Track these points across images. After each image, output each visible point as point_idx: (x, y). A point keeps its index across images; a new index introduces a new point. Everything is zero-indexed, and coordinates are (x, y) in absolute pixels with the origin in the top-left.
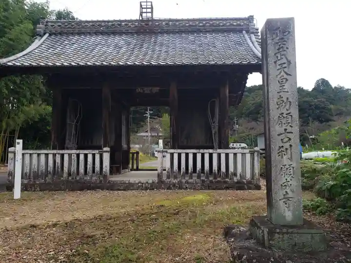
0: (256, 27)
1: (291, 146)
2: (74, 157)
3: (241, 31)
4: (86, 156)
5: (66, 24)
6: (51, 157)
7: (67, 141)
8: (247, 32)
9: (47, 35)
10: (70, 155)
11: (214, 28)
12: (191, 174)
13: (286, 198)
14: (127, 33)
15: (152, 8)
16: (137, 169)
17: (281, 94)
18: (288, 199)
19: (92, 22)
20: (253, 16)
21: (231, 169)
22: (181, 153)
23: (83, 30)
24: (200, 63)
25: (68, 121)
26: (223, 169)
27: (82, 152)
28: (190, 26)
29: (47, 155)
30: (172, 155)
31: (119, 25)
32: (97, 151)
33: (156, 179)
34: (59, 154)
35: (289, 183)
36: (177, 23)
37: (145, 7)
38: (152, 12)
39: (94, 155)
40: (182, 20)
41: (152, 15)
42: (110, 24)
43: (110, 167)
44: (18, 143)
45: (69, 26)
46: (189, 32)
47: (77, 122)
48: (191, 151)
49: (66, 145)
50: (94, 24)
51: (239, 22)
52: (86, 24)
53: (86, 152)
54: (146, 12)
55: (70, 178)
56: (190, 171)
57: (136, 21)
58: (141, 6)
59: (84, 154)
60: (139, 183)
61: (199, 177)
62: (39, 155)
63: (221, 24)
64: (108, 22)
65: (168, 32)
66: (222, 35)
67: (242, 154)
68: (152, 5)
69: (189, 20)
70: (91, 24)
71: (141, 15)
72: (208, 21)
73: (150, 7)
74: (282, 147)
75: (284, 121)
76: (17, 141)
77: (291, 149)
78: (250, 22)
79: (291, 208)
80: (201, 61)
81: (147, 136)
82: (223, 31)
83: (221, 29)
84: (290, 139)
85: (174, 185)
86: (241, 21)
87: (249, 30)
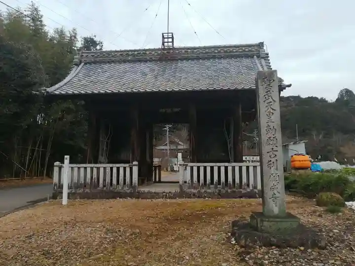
0: (266, 52)
1: (277, 160)
2: (108, 170)
3: (252, 57)
4: (118, 169)
5: (99, 54)
6: (89, 170)
7: (100, 157)
8: (258, 57)
9: (83, 64)
10: (105, 168)
11: (227, 54)
12: (209, 185)
13: (274, 197)
14: (151, 60)
15: (173, 38)
16: (160, 182)
17: (268, 124)
18: (276, 198)
19: (121, 51)
20: (263, 43)
21: (244, 180)
22: (199, 166)
23: (113, 59)
24: (215, 88)
25: (101, 139)
26: (237, 180)
27: (115, 166)
28: (206, 53)
29: (85, 168)
30: (192, 168)
31: (144, 53)
32: (127, 165)
33: (178, 190)
34: (95, 167)
35: (276, 187)
36: (195, 51)
37: (167, 37)
38: (173, 42)
39: (125, 168)
40: (199, 48)
41: (173, 44)
42: (136, 53)
43: (138, 179)
44: (66, 159)
45: (101, 55)
46: (206, 58)
47: (108, 139)
48: (208, 165)
49: (99, 160)
50: (121, 53)
51: (250, 49)
52: (116, 53)
53: (118, 165)
54: (168, 42)
55: (105, 188)
56: (208, 183)
57: (159, 49)
58: (163, 36)
59: (117, 167)
60: (163, 193)
61: (216, 187)
62: (79, 168)
63: (234, 51)
64: (135, 51)
65: (187, 59)
66: (236, 60)
67: (254, 167)
68: (172, 35)
69: (205, 48)
70: (120, 53)
71: (163, 44)
72: (222, 49)
73: (171, 37)
74: (270, 161)
75: (271, 143)
76: (66, 156)
77: (277, 163)
78: (261, 48)
79: (278, 204)
80: (216, 87)
81: (166, 150)
82: (236, 57)
83: (235, 55)
84: (276, 155)
85: (194, 195)
86: (253, 47)
87: (259, 55)
